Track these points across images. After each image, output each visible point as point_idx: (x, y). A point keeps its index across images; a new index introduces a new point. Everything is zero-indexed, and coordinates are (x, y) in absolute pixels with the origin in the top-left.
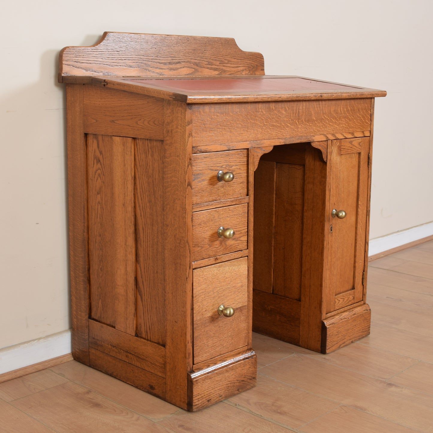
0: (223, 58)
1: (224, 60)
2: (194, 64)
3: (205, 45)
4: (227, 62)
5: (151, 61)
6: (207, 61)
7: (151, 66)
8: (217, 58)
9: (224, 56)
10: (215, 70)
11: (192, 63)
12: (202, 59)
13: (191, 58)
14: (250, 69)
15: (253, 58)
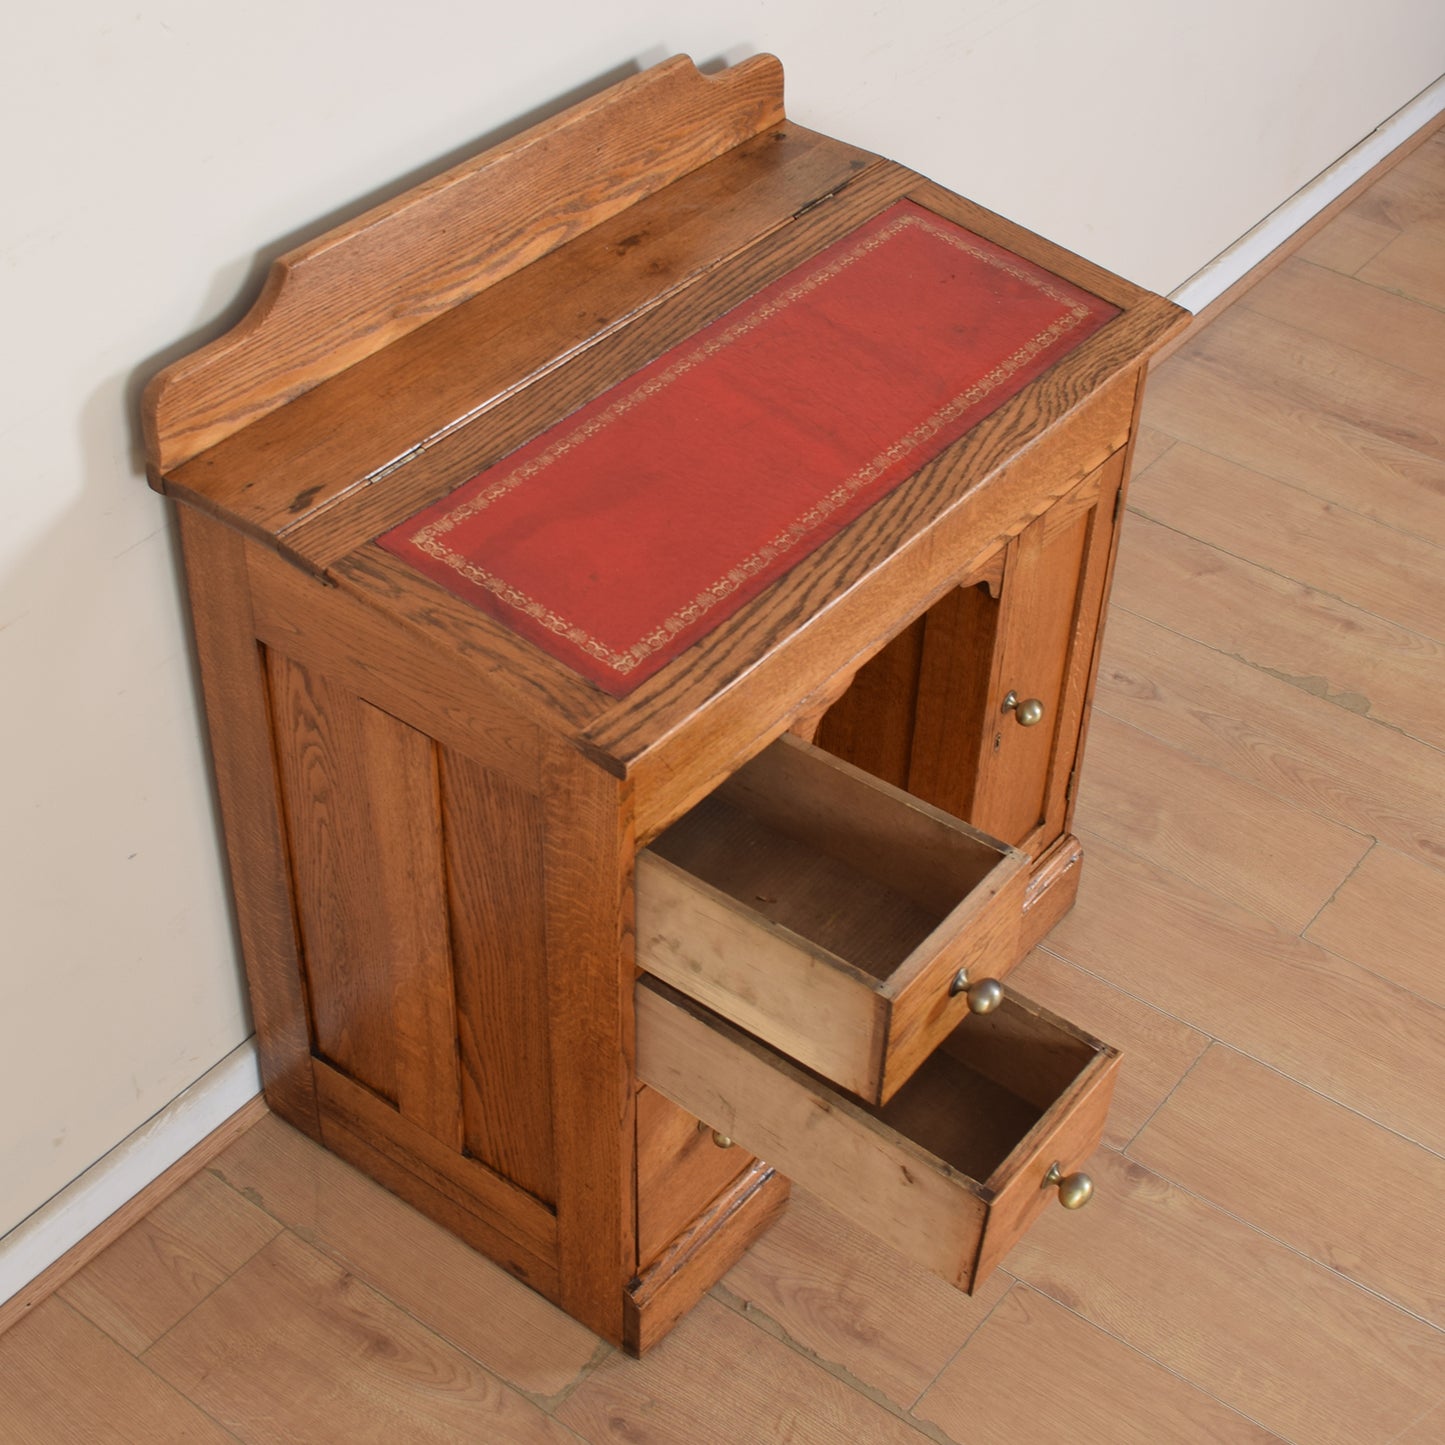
0: (657, 140)
2: (564, 211)
4: (667, 148)
5: (432, 278)
6: (606, 180)
8: (639, 150)
9: (659, 134)
10: (633, 188)
11: (560, 211)
12: (590, 182)
13: (557, 197)
14: (740, 126)
15: (749, 87)
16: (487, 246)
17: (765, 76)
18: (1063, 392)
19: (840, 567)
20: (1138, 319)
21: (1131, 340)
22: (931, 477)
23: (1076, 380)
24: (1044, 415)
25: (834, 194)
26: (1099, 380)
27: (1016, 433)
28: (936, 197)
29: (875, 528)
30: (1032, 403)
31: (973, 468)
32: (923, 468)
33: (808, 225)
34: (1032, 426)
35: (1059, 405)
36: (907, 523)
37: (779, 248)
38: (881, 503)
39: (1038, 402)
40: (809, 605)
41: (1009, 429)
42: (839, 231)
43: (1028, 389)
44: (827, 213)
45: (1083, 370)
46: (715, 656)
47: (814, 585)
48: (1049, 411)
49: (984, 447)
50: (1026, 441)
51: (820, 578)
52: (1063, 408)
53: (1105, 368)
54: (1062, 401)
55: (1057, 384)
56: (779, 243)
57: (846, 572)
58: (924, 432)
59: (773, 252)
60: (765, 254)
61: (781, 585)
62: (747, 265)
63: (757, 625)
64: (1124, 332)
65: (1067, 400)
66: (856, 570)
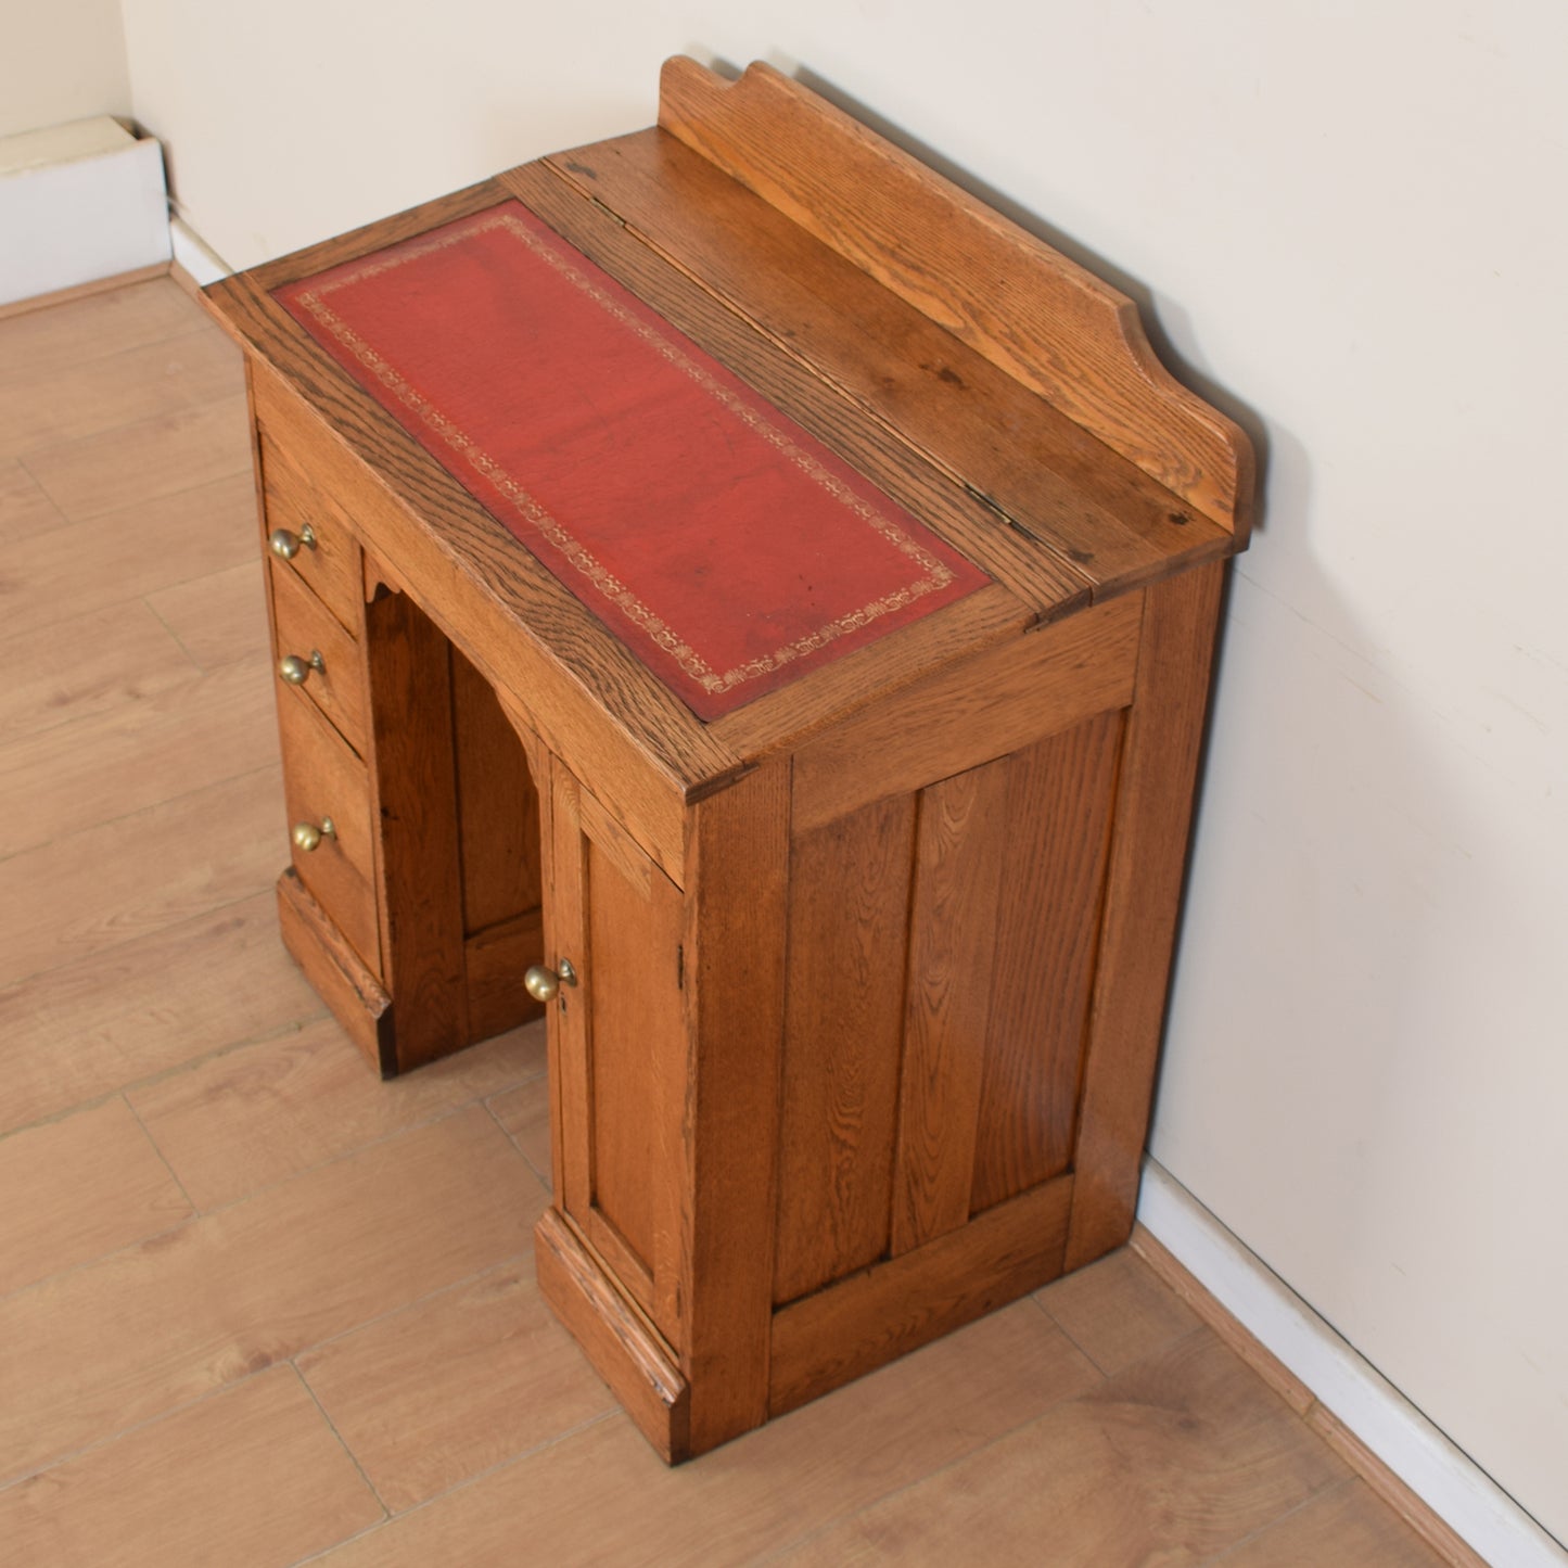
0: (1066, 352)
1: (1064, 358)
2: (964, 305)
3: (1007, 265)
4: (1078, 377)
5: (845, 215)
6: (1005, 325)
7: (846, 232)
8: (1045, 339)
9: (1069, 348)
10: (1033, 372)
11: (959, 299)
12: (990, 306)
13: (958, 280)
14: (1168, 465)
15: (1185, 431)
16: (891, 246)
17: (1207, 443)
18: (562, 631)
19: (361, 425)
20: (682, 731)
21: (643, 714)
22: (461, 504)
23: (579, 646)
24: (527, 606)
25: (1010, 524)
26: (576, 666)
27: (505, 577)
28: (992, 607)
29: (404, 455)
30: (550, 601)
31: (461, 535)
32: (475, 499)
33: (944, 492)
34: (513, 592)
35: (540, 622)
36: (402, 477)
37: (901, 465)
38: (438, 465)
39: (550, 606)
40: (322, 401)
41: (514, 574)
42: (929, 516)
43: (578, 604)
44: (968, 512)
45: (597, 656)
46: (290, 343)
47: (344, 406)
48: (533, 611)
49: (493, 550)
50: (488, 581)
51: (354, 412)
52: (532, 623)
53: (594, 676)
54: (544, 626)
55: (579, 629)
56: (910, 466)
57: (353, 428)
58: (533, 512)
59: (895, 461)
60: (890, 453)
61: (356, 388)
62: (870, 438)
63: (314, 369)
64: (659, 713)
65: (547, 630)
66: (354, 435)
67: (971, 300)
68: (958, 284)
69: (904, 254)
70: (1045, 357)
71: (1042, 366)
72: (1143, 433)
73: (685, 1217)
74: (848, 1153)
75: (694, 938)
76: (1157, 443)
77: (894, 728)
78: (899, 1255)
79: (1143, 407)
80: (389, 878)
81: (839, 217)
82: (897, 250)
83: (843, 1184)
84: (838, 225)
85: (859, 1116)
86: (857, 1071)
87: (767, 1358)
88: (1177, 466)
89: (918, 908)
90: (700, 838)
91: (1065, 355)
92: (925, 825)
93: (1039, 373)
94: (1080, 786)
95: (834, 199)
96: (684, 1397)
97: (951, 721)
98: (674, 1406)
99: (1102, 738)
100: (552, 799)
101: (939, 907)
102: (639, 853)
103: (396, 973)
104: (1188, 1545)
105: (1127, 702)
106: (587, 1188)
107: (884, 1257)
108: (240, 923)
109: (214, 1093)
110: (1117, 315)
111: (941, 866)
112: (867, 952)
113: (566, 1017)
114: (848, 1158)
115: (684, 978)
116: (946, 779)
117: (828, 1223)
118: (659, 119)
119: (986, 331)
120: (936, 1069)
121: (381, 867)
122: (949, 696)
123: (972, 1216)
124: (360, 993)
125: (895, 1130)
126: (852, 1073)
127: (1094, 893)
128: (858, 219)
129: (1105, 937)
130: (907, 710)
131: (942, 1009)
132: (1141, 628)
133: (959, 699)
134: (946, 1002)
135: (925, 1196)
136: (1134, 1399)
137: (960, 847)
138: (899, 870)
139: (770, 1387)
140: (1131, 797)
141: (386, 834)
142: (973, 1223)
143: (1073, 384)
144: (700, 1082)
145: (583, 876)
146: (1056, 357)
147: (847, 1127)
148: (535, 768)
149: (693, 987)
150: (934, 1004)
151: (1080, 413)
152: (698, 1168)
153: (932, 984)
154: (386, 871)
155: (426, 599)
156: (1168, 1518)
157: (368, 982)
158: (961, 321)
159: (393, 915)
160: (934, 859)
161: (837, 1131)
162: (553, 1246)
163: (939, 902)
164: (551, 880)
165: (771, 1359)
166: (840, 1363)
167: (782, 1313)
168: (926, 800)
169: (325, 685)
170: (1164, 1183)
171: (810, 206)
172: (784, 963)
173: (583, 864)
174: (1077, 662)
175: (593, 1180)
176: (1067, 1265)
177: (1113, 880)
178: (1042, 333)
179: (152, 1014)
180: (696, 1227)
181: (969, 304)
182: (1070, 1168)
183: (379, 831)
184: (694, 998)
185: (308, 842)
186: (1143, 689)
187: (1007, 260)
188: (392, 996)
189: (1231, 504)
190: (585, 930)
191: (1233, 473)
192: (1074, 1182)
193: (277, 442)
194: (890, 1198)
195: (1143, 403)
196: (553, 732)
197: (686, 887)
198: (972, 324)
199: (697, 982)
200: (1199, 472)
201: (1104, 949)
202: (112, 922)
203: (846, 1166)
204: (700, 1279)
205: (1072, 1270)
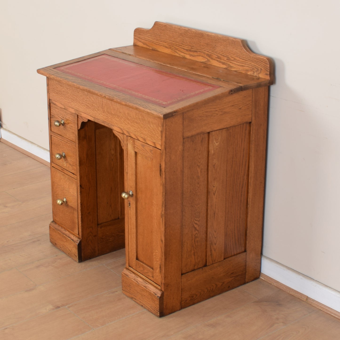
0: (230, 55)
1: (230, 57)
2: (207, 55)
3: (216, 41)
4: (233, 60)
5: (178, 46)
6: (217, 55)
7: (178, 50)
8: (225, 54)
9: (230, 54)
10: (223, 63)
11: (205, 54)
12: (213, 53)
13: (205, 50)
14: (254, 70)
15: (257, 61)
16: (189, 49)
17: (262, 62)
18: (131, 100)
20: (160, 109)
21: (151, 108)
25: (223, 81)
28: (222, 90)
29: (90, 84)
32: (107, 88)
33: (208, 78)
38: (98, 85)
42: (206, 81)
43: (133, 97)
44: (214, 80)
47: (75, 80)
49: (113, 93)
58: (120, 88)
59: (196, 76)
61: (77, 78)
64: (155, 107)
67: (208, 53)
68: (205, 51)
69: (193, 49)
70: (225, 59)
71: (225, 61)
72: (248, 66)
73: (162, 241)
74: (197, 232)
75: (164, 160)
76: (252, 67)
77: (203, 115)
78: (209, 265)
79: (248, 60)
80: (81, 205)
81: (177, 47)
82: (191, 49)
83: (196, 241)
84: (177, 49)
85: (199, 222)
86: (198, 208)
87: (180, 288)
88: (256, 70)
89: (210, 164)
90: (165, 133)
91: (230, 56)
92: (210, 142)
93: (225, 63)
94: (242, 142)
95: (176, 44)
96: (162, 295)
97: (215, 116)
98: (160, 298)
99: (246, 130)
100: (127, 149)
101: (214, 165)
102: (150, 147)
103: (82, 231)
104: (283, 323)
105: (250, 121)
106: (135, 255)
107: (205, 265)
108: (39, 240)
109: (38, 267)
110: (241, 42)
111: (214, 154)
112: (199, 175)
113: (130, 207)
114: (197, 233)
115: (161, 173)
116: (214, 131)
117: (193, 252)
118: (134, 43)
119: (212, 59)
120: (215, 211)
121: (79, 202)
122: (214, 109)
123: (224, 259)
124: (73, 240)
125: (207, 228)
126: (197, 208)
127: (246, 172)
128: (182, 46)
129: (249, 184)
130: (206, 111)
131: (216, 194)
132: (252, 102)
133: (216, 111)
134: (216, 192)
135: (214, 249)
136: (266, 302)
137: (218, 150)
138: (205, 154)
139: (181, 298)
140: (253, 146)
141: (81, 192)
142: (224, 260)
143: (232, 62)
144: (165, 200)
145: (135, 164)
146: (228, 57)
147: (196, 224)
148: (123, 143)
149: (164, 173)
150: (214, 193)
151: (235, 68)
152: (165, 225)
153: (213, 186)
154: (81, 202)
155: (94, 118)
156: (277, 319)
157: (75, 237)
158: (206, 59)
159: (82, 215)
160: (213, 152)
161: (194, 225)
162: (127, 275)
163: (214, 164)
164: (127, 171)
165: (181, 289)
166: (197, 295)
167: (183, 275)
168: (210, 135)
169: (65, 161)
170: (267, 259)
171: (170, 48)
172: (182, 172)
173: (135, 161)
174: (239, 108)
175: (137, 252)
176: (246, 280)
177: (250, 168)
178: (225, 53)
179: (20, 255)
180: (165, 243)
181: (208, 54)
182: (245, 251)
183: (79, 191)
184: (164, 176)
185: (60, 203)
186: (253, 118)
187: (216, 40)
188: (81, 238)
189: (269, 73)
190: (135, 179)
191: (268, 66)
192: (246, 254)
193: (54, 102)
194: (206, 248)
195: (248, 59)
196: (127, 130)
197: (162, 148)
198: (209, 58)
199: (165, 172)
200: (261, 69)
201: (249, 187)
202: (8, 242)
203: (196, 235)
204: (166, 259)
205: (248, 282)
